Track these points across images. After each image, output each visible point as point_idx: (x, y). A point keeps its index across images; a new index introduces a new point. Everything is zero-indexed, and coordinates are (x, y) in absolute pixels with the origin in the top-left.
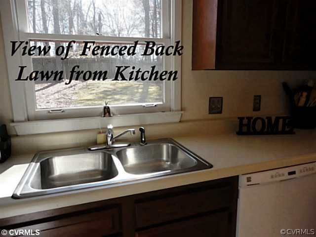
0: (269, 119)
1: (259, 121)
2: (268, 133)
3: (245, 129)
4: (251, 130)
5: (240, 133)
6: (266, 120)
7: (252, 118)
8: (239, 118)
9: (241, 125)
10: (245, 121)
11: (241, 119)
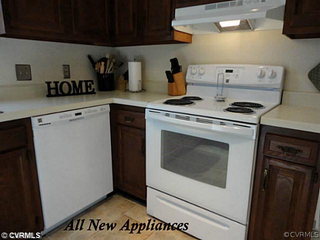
0: (74, 82)
1: (65, 84)
2: (74, 94)
3: (53, 92)
4: (60, 93)
5: (49, 95)
6: (71, 84)
7: (58, 82)
8: (46, 82)
9: (49, 88)
10: (53, 85)
11: (49, 83)
